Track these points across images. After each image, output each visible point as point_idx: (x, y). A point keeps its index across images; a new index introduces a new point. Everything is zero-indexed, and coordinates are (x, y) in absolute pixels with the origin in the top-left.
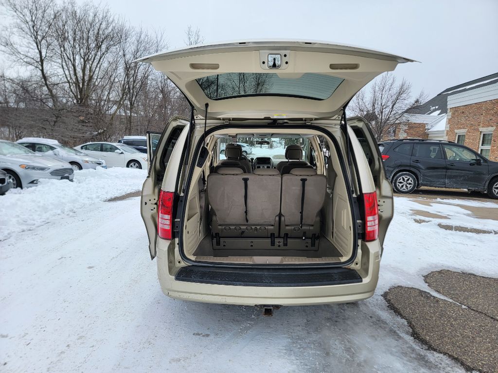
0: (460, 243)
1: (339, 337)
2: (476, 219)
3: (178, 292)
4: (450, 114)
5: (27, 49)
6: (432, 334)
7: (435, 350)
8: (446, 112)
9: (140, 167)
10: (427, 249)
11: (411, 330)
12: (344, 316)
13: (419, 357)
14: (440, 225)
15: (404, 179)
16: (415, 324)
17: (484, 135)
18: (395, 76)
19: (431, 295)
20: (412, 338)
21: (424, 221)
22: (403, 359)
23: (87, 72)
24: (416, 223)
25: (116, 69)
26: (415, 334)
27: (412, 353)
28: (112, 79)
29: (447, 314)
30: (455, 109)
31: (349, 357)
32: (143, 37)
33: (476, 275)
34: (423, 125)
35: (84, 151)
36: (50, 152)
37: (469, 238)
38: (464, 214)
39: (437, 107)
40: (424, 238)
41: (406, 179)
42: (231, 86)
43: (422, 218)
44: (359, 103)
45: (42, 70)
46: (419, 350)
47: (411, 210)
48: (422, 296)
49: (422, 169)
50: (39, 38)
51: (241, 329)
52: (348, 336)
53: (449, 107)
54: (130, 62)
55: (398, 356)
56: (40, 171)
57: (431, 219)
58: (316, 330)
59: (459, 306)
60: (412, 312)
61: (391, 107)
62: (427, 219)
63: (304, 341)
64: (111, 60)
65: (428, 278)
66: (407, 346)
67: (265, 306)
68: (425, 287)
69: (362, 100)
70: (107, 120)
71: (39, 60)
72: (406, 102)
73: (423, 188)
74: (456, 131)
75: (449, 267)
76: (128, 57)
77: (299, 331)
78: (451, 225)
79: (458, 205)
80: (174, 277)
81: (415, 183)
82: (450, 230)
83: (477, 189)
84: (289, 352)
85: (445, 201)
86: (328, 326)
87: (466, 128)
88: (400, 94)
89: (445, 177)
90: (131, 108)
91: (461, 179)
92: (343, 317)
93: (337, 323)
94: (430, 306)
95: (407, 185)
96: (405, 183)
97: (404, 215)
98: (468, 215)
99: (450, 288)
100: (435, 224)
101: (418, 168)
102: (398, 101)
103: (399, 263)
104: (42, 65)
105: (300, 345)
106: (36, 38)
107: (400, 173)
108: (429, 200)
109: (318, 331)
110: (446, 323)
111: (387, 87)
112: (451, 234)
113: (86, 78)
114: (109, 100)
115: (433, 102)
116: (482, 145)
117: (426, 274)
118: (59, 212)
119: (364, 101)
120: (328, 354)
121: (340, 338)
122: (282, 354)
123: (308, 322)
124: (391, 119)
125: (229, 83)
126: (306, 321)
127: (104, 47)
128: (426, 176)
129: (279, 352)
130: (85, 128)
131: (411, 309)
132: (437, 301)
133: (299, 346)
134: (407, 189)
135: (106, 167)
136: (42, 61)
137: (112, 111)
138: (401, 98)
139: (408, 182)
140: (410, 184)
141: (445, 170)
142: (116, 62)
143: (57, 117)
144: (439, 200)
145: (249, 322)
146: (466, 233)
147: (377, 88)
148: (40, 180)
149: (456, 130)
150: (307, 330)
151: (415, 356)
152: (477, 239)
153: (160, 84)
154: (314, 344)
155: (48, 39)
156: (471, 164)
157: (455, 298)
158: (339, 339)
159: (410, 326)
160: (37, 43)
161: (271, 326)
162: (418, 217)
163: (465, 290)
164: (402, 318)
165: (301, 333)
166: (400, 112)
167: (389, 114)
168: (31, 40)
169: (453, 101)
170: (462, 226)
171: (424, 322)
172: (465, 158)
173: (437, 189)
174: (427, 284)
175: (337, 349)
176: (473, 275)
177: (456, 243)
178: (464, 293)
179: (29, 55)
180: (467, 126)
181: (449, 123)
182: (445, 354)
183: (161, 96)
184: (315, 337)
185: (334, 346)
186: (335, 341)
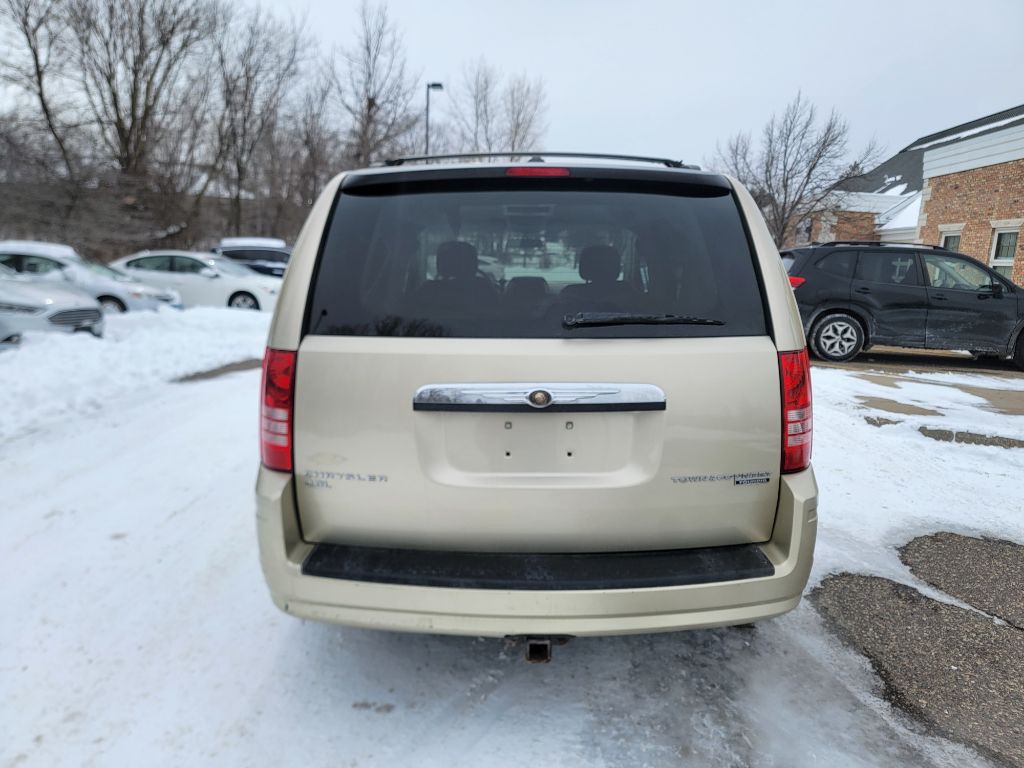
0: (972, 471)
1: (711, 707)
2: (999, 415)
3: (312, 603)
4: (928, 190)
5: (6, 48)
6: (933, 693)
7: (944, 735)
8: (919, 188)
9: (256, 306)
10: (898, 485)
11: (882, 684)
12: (722, 651)
13: (907, 752)
14: (924, 431)
15: (835, 331)
16: (889, 669)
17: (1000, 235)
18: (815, 106)
19: (920, 595)
20: (887, 704)
21: (887, 422)
22: (868, 760)
23: (141, 99)
24: (871, 426)
25: (205, 93)
26: (892, 693)
27: (891, 745)
28: (198, 115)
29: (961, 640)
30: (940, 181)
31: (738, 758)
32: (262, 19)
33: (1015, 545)
34: (869, 217)
35: (133, 272)
36: (55, 274)
37: (990, 457)
38: (973, 405)
39: (898, 178)
40: (891, 460)
41: (840, 329)
42: (458, 129)
43: (884, 414)
44: (736, 165)
45: (41, 95)
46: (904, 734)
47: (857, 397)
48: (900, 597)
49: (876, 308)
50: (32, 22)
51: (472, 690)
52: (734, 704)
53: (926, 176)
54: (235, 76)
55: (855, 753)
56: (26, 316)
57: (902, 416)
58: (655, 689)
59: (987, 619)
60: (881, 639)
61: (805, 174)
62: (893, 416)
63: (626, 717)
64: (194, 73)
65: (908, 552)
66: (878, 724)
67: (530, 637)
68: (903, 575)
69: (744, 158)
70: (187, 206)
71: (33, 71)
72: (837, 162)
73: (876, 349)
74: (941, 227)
75: (952, 526)
76: (230, 66)
77: (615, 692)
78: (948, 428)
79: (955, 386)
80: (298, 567)
81: (859, 337)
82: (947, 440)
83: (991, 349)
84: (589, 748)
85: (924, 376)
86: (682, 677)
87: (961, 222)
88: (825, 144)
89: (925, 324)
90: (240, 179)
91: (960, 328)
92: (720, 655)
93: (707, 669)
94: (921, 622)
95: (844, 343)
96: (838, 338)
97: (843, 408)
98: (981, 407)
99: (961, 576)
100: (912, 427)
101: (867, 306)
102: (820, 161)
103: (841, 519)
104: (40, 83)
105: (618, 730)
106: (25, 23)
107: (829, 317)
108: (891, 375)
109: (660, 691)
110: (961, 662)
111: (797, 130)
112: (950, 450)
113: (140, 112)
114: (192, 165)
115: (890, 167)
116: (996, 257)
117: (903, 543)
118: (62, 405)
119: (748, 160)
120: (686, 752)
121: (716, 709)
122: (574, 755)
123: (636, 667)
124: (805, 201)
125: (453, 123)
126: (630, 666)
127: (176, 42)
128: (883, 322)
129: (567, 749)
130: (137, 223)
131: (877, 630)
132: (936, 608)
133: (615, 733)
134: (843, 351)
135: (180, 307)
136: (39, 73)
137: (198, 187)
138: (828, 155)
139: (845, 336)
140: (849, 340)
141: (925, 310)
142: (205, 78)
143: (74, 198)
144: (912, 374)
145: (492, 672)
146: (982, 448)
147: (776, 133)
148: (27, 334)
149: (939, 226)
150: (634, 689)
151: (897, 752)
152: (1007, 460)
153: (302, 126)
154: (652, 727)
155: (52, 25)
156: (980, 297)
157: (976, 600)
158: (712, 711)
159: (878, 673)
160: (27, 34)
161: (546, 681)
162: (875, 413)
163: (995, 580)
164: (858, 654)
165: (619, 697)
166: (825, 185)
167: (802, 188)
168: (15, 27)
169: (936, 164)
170: (973, 430)
171: (910, 663)
172: (965, 283)
173: (907, 351)
174: (908, 568)
175: (708, 739)
176: (1010, 543)
177: (961, 469)
178: (994, 588)
179: (11, 60)
180: (964, 217)
181: (926, 211)
182: (968, 744)
183: (305, 153)
184: (653, 706)
185: (701, 731)
186: (703, 716)
